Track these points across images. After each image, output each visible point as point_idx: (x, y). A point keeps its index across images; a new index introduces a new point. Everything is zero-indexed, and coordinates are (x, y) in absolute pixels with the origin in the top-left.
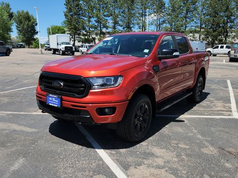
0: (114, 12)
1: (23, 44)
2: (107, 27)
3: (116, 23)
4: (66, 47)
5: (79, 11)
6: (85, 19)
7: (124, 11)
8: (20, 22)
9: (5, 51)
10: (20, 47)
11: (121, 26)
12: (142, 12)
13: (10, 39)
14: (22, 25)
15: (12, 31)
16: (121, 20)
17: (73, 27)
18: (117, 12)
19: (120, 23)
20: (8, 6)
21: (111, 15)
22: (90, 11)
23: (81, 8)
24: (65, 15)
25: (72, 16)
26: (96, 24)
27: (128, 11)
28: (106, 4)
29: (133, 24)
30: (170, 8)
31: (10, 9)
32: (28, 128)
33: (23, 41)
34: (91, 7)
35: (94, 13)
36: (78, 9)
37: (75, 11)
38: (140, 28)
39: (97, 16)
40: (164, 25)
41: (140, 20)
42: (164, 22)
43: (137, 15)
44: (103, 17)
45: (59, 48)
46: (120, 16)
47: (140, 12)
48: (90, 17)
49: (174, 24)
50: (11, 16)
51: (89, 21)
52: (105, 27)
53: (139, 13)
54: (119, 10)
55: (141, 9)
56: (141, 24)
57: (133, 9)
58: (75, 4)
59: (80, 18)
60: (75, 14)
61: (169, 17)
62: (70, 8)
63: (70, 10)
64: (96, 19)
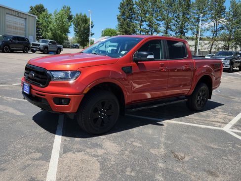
0: (168, 16)
1: (78, 44)
2: (158, 32)
3: (168, 27)
4: (112, 50)
5: (132, 15)
6: (137, 22)
7: (178, 15)
8: (77, 24)
9: (56, 50)
10: (75, 48)
11: (174, 31)
12: (198, 16)
13: (67, 40)
14: (79, 27)
15: (69, 33)
16: (174, 25)
17: (124, 30)
18: (170, 16)
19: (172, 27)
20: (69, 9)
21: (164, 19)
22: (142, 15)
23: (134, 12)
24: (118, 18)
25: (124, 19)
26: (148, 28)
27: (183, 16)
28: (159, 8)
29: (187, 29)
30: (231, 13)
31: (70, 12)
32: (19, 112)
33: (78, 42)
34: (144, 11)
35: (146, 17)
36: (131, 13)
37: (128, 15)
38: (194, 34)
39: (149, 20)
40: (222, 32)
41: (195, 25)
42: (222, 28)
43: (193, 20)
44: (155, 21)
45: (106, 50)
46: (173, 21)
47: (195, 16)
48: (142, 21)
49: (234, 30)
50: (70, 18)
51: (141, 25)
52: (157, 32)
53: (194, 18)
54: (173, 14)
55: (198, 13)
56: (195, 30)
57: (188, 14)
58: (129, 8)
59: (132, 22)
60: (128, 18)
61: (228, 22)
62: (123, 12)
63: (123, 14)
64: (147, 23)
